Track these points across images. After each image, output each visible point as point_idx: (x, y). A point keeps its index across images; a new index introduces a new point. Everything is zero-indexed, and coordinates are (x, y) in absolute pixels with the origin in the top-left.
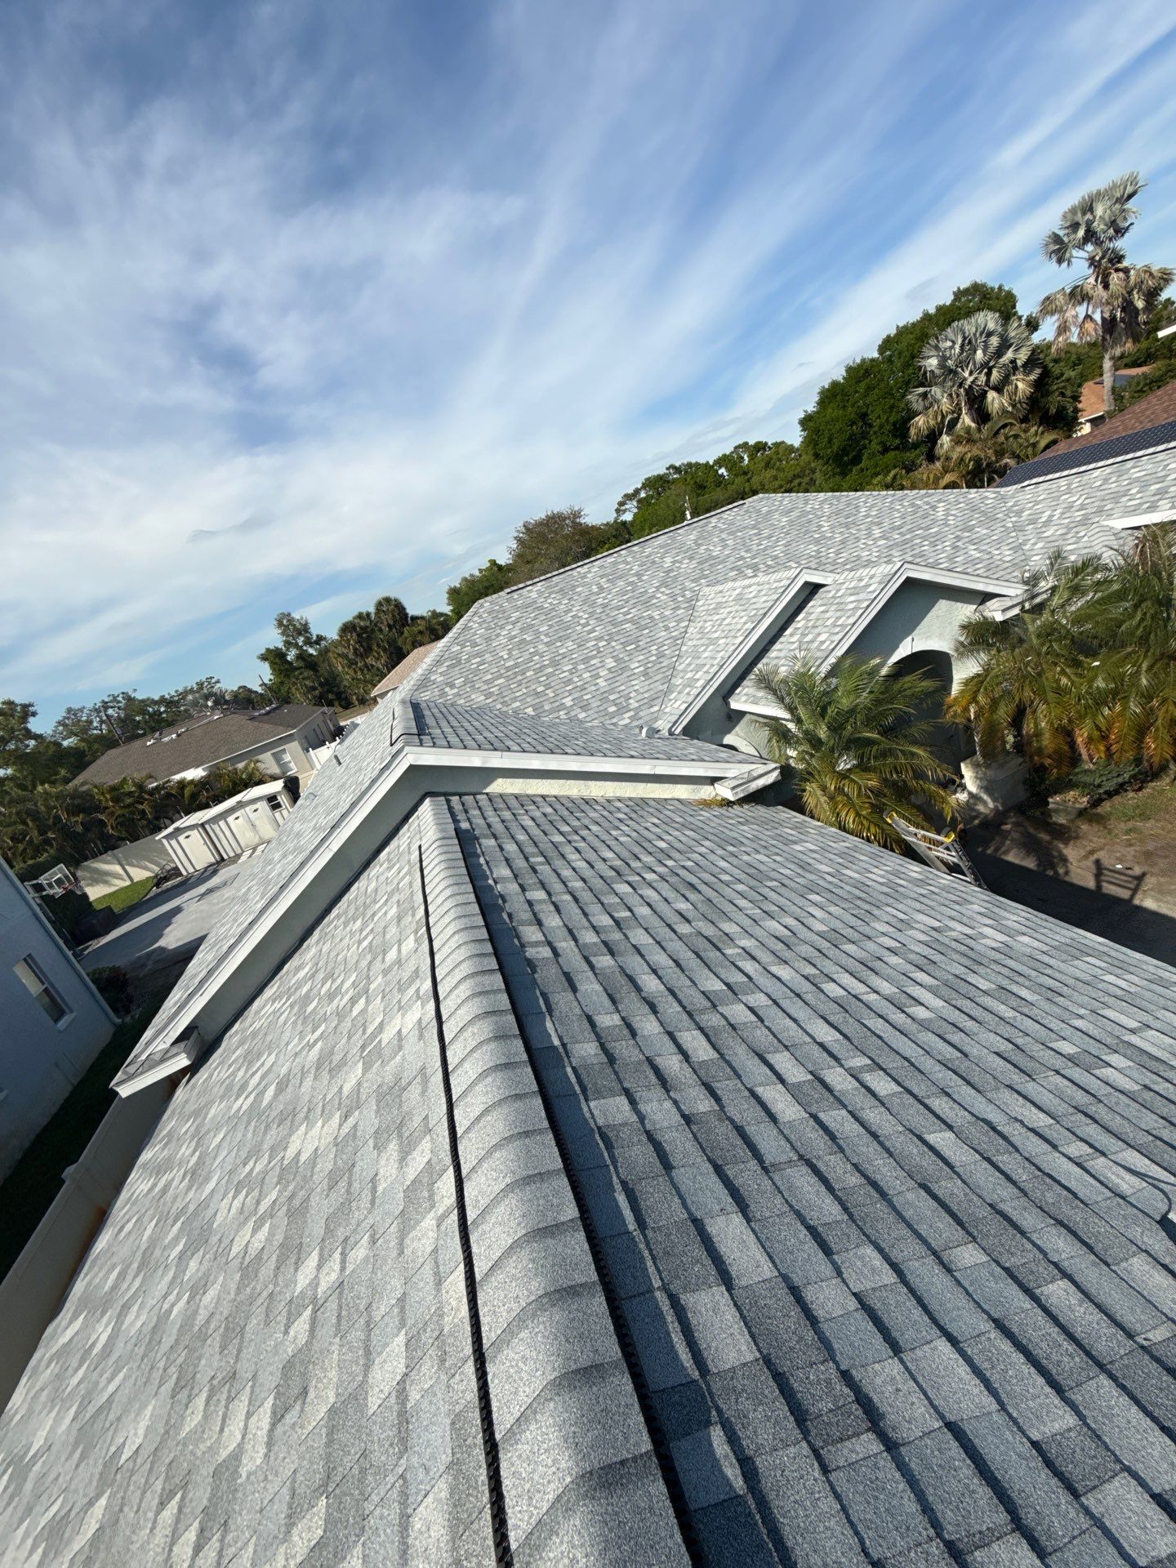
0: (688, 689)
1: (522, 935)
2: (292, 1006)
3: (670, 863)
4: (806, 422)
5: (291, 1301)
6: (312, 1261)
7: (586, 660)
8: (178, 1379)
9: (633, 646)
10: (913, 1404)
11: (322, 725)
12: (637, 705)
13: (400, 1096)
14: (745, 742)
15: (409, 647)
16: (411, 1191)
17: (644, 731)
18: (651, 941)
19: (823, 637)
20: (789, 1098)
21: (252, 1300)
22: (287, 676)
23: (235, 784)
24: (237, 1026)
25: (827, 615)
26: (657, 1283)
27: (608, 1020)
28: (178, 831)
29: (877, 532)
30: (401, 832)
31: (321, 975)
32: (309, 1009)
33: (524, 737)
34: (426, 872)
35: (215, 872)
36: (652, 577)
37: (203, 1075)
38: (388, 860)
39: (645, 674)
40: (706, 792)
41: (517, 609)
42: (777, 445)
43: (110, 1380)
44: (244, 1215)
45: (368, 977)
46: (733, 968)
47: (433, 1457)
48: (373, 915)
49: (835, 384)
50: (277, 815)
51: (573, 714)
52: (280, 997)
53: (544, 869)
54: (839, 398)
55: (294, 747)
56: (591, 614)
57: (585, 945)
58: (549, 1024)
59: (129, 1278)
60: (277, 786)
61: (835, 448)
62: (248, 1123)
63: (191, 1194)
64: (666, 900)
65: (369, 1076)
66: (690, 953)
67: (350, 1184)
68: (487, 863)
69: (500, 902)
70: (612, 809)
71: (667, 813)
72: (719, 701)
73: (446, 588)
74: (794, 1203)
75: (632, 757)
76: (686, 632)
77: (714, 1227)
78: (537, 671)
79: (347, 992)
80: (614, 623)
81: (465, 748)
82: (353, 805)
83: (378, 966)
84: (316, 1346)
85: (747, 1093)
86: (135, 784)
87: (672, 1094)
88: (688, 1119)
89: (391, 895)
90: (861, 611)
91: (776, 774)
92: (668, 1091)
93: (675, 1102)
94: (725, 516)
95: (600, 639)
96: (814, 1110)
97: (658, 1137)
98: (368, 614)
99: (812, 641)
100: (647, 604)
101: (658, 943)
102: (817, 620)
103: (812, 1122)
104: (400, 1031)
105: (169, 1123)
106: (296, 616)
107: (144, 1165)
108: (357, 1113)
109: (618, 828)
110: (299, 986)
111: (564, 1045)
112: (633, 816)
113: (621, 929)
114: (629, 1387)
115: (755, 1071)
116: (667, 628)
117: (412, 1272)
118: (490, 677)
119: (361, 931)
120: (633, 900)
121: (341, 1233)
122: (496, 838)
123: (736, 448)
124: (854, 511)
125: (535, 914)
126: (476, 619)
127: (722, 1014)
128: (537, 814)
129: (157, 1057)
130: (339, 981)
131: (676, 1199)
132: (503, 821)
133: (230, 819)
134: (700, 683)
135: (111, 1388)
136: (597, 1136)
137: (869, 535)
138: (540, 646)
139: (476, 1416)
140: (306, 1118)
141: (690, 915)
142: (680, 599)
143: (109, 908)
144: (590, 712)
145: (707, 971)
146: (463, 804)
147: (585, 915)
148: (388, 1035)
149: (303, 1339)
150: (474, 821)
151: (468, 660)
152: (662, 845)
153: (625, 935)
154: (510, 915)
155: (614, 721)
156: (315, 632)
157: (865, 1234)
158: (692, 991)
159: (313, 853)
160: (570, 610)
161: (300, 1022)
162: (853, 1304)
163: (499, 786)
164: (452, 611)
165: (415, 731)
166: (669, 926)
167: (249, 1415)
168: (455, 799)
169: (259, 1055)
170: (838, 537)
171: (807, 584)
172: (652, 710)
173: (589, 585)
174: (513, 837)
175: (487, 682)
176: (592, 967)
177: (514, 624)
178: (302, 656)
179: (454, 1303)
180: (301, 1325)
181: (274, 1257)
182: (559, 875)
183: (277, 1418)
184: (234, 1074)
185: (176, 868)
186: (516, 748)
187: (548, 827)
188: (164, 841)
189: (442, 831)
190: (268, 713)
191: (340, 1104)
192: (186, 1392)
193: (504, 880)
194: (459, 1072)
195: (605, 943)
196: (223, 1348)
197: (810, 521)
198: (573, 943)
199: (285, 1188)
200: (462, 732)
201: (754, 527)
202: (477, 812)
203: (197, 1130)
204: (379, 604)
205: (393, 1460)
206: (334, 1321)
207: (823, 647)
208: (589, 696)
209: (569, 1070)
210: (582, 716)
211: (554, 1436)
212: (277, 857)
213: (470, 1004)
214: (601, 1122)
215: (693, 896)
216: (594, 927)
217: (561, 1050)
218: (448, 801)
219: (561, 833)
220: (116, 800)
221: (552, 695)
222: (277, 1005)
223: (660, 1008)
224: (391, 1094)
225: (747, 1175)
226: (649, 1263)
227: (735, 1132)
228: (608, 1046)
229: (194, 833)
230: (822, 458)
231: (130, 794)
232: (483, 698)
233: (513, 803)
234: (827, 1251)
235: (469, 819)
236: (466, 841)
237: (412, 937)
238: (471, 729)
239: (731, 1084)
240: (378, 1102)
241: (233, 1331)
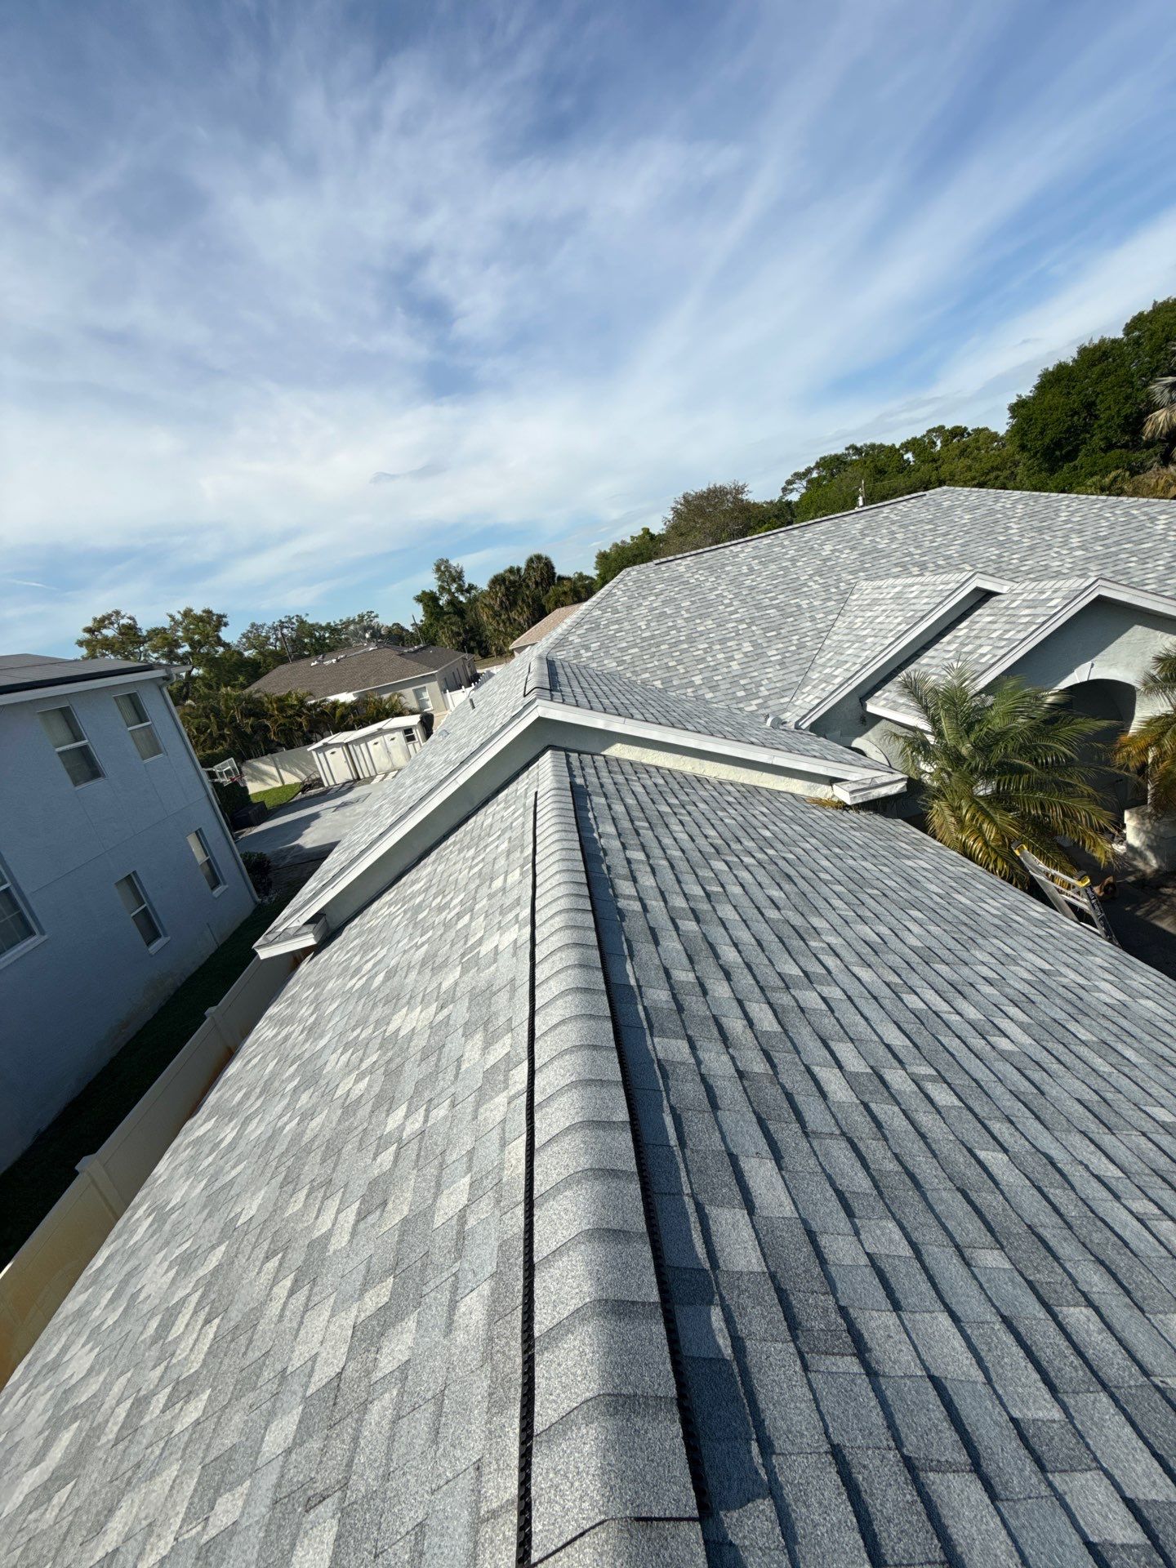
0: (824, 685)
1: (617, 887)
2: (405, 912)
3: (771, 852)
4: (1017, 409)
5: (380, 1138)
6: (402, 1111)
7: (722, 641)
8: (286, 1177)
9: (774, 633)
10: (901, 1351)
11: (461, 669)
12: (767, 693)
13: (490, 998)
14: (875, 749)
15: (551, 606)
16: (489, 1074)
17: (770, 720)
18: (737, 917)
19: (983, 650)
20: (844, 1082)
21: (349, 1130)
22: (437, 620)
23: (378, 712)
24: (356, 921)
25: (995, 626)
26: (687, 1190)
27: (684, 976)
28: (326, 746)
29: (1075, 540)
30: (520, 778)
31: (433, 890)
32: (421, 917)
33: (648, 707)
34: (538, 816)
35: (351, 789)
36: (807, 564)
37: (324, 955)
38: (506, 801)
39: (782, 663)
40: (823, 792)
41: (663, 581)
42: (978, 431)
43: (233, 1167)
44: (348, 1069)
45: (474, 898)
46: (814, 959)
47: (481, 1266)
48: (486, 847)
49: (1061, 367)
50: (410, 746)
51: (700, 692)
52: (396, 903)
53: (647, 835)
54: (1064, 383)
55: (434, 686)
56: (736, 595)
57: (674, 908)
58: (629, 967)
59: (253, 1098)
60: (413, 720)
61: (1047, 441)
62: (359, 999)
63: (307, 1045)
64: (760, 884)
65: (465, 978)
66: (774, 937)
67: (439, 1060)
68: (595, 818)
69: (602, 854)
70: (723, 791)
71: (778, 805)
72: (856, 701)
73: (596, 552)
74: (827, 1167)
75: (752, 743)
76: (833, 626)
77: (748, 1165)
78: (671, 646)
79: (455, 907)
80: (758, 607)
81: (592, 709)
82: (483, 746)
83: (484, 891)
84: (398, 1173)
85: (802, 1068)
86: (298, 699)
87: (730, 1050)
88: (741, 1074)
89: (504, 832)
90: (1035, 627)
91: (902, 785)
92: (727, 1047)
93: (733, 1058)
94: (900, 506)
95: (741, 621)
96: (866, 1099)
97: (711, 1081)
98: (519, 570)
99: (970, 653)
100: (797, 591)
101: (744, 921)
102: (982, 630)
103: (861, 1108)
104: (497, 947)
105: (293, 988)
106: (453, 563)
107: (271, 1018)
108: (451, 1007)
109: (725, 810)
110: (413, 896)
111: (639, 987)
112: (743, 801)
113: (710, 901)
114: (649, 1255)
115: (814, 1051)
116: (813, 619)
117: (481, 1134)
118: (624, 645)
119: (473, 859)
120: (728, 878)
121: (427, 1095)
122: (606, 798)
123: (929, 431)
124: (1052, 515)
125: (631, 871)
126: (621, 586)
127: (794, 997)
128: (649, 783)
129: (291, 932)
130: (449, 898)
131: (717, 1133)
132: (615, 784)
133: (370, 743)
134: (838, 681)
135: (234, 1173)
136: (656, 1066)
137: (1065, 544)
138: (680, 622)
139: (520, 1246)
140: (408, 1003)
141: (781, 904)
142: (834, 590)
143: (262, 804)
144: (718, 694)
145: (786, 956)
146: (581, 762)
147: (679, 882)
148: (485, 949)
149: (387, 1166)
150: (588, 778)
151: (607, 626)
152: (767, 834)
153: (713, 907)
154: (608, 868)
155: (741, 705)
156: (468, 580)
157: (890, 1211)
158: (769, 970)
159: (442, 782)
160: (715, 589)
161: (411, 926)
162: (864, 1260)
163: (617, 751)
164: (598, 575)
165: (548, 686)
166: (758, 909)
167: (339, 1212)
168: (574, 756)
169: (373, 949)
170: (1027, 542)
171: (977, 590)
172: (782, 700)
173: (739, 565)
174: (622, 800)
175: (621, 650)
176: (677, 928)
177: (657, 595)
178: (453, 602)
179: (514, 1162)
180: (387, 1157)
181: (371, 1103)
182: (660, 842)
183: (361, 1217)
184: (351, 959)
185: (320, 779)
186: (639, 716)
187: (657, 797)
188: (314, 753)
189: (558, 782)
190: (416, 651)
191: (438, 997)
192: (291, 1187)
193: (609, 836)
194: (544, 987)
195: (693, 910)
196: (323, 1161)
197: (996, 522)
198: (662, 904)
199: (385, 1054)
200: (590, 694)
201: (930, 522)
202: (592, 771)
203: (316, 998)
204: (531, 561)
205: (448, 1262)
206: (414, 1157)
207: (983, 660)
208: (720, 677)
209: (640, 1008)
210: (709, 696)
211: (581, 1269)
212: (408, 782)
213: (562, 934)
214: (661, 1056)
215: (787, 886)
216: (685, 895)
217: (636, 990)
218: (568, 757)
219: (669, 804)
220: (281, 710)
221: (682, 671)
222: (393, 909)
223: (734, 977)
224: (482, 997)
225: (787, 1133)
226: (683, 1174)
227: (783, 1096)
228: (679, 997)
229: (339, 751)
230: (1029, 450)
231: (292, 707)
232: (615, 664)
233: (628, 769)
234: (850, 1213)
235: (584, 776)
236: (579, 796)
237: (518, 871)
238: (599, 692)
239: (789, 1057)
240: (471, 1001)
241: (332, 1150)
